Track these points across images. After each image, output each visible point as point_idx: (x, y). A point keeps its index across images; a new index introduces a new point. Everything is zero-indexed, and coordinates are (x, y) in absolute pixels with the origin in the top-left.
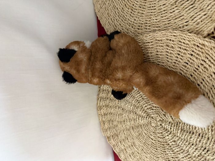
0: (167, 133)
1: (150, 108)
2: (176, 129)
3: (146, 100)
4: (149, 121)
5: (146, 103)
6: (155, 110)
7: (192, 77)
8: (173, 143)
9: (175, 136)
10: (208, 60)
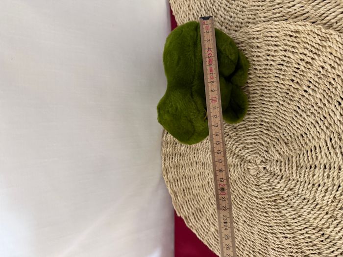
0: (276, 179)
1: (243, 148)
2: (289, 168)
3: (235, 138)
4: (246, 170)
5: (236, 142)
6: (251, 148)
7: (294, 82)
8: (290, 193)
9: (290, 180)
10: (309, 51)
